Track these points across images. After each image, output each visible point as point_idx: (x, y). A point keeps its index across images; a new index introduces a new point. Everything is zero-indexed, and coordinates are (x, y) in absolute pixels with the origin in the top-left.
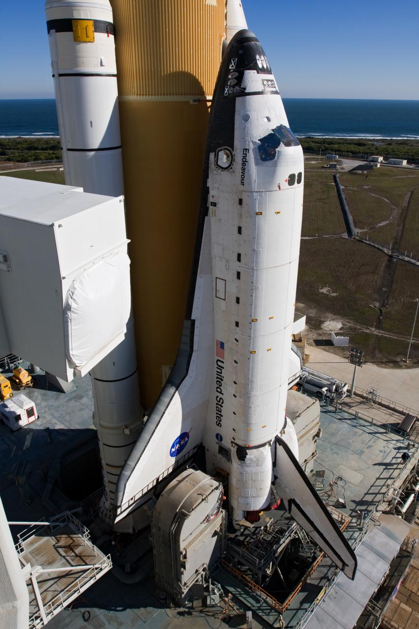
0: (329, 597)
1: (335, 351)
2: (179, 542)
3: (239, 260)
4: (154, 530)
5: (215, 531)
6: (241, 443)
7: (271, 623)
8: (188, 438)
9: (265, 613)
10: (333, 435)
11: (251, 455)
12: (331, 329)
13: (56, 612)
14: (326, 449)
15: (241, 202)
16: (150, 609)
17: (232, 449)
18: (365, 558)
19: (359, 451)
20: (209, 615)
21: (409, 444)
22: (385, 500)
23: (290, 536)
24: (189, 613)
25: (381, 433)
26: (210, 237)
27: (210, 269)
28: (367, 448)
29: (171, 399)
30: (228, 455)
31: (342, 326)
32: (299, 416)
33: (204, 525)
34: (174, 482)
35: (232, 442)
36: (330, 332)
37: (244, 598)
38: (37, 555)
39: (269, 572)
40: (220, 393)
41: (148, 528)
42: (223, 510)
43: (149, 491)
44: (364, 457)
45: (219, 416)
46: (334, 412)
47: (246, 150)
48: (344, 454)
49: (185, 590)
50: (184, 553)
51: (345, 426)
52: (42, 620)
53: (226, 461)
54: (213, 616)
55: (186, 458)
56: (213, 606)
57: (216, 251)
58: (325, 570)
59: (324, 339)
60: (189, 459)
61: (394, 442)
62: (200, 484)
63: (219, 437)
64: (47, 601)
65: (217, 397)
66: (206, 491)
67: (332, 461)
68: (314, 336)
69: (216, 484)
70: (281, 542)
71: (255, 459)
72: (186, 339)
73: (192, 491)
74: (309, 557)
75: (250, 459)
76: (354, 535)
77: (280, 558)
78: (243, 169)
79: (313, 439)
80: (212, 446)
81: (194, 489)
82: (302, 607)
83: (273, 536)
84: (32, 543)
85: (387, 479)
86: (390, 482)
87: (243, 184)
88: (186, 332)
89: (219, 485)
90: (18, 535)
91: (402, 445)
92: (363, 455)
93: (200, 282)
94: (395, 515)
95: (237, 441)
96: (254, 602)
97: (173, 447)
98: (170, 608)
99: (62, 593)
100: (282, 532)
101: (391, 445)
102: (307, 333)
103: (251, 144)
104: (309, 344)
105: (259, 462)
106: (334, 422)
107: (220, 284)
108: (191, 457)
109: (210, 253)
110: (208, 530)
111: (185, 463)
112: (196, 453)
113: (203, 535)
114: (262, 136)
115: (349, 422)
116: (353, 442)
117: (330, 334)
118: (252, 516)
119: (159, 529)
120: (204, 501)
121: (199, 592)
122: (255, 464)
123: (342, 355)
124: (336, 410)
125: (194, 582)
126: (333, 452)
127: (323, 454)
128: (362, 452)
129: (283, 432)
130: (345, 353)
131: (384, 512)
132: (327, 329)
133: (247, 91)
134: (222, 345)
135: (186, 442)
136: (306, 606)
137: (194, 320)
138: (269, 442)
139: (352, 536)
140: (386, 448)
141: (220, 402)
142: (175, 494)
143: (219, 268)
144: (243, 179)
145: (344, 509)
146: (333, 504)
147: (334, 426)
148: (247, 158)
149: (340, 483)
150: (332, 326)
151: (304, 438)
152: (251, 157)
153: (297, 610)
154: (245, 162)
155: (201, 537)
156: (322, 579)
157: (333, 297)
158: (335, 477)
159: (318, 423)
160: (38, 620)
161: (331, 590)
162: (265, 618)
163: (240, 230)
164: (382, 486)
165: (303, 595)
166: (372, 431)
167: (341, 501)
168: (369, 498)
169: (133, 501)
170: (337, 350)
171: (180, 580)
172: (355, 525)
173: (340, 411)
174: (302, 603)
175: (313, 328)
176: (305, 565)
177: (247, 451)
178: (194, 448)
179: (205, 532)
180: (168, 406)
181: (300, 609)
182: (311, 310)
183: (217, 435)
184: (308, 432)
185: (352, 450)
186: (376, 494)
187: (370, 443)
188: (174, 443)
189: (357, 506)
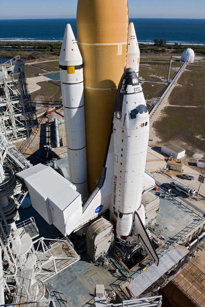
0: (148, 270)
1: (197, 169)
2: (94, 242)
3: (122, 150)
4: (87, 237)
5: (109, 240)
6: (121, 212)
7: (125, 275)
8: (103, 207)
9: (124, 271)
10: (169, 210)
11: (124, 216)
12: (198, 158)
13: (60, 271)
14: (164, 215)
15: (123, 131)
16: (84, 262)
17: (118, 213)
18: (166, 260)
19: (177, 218)
20: (104, 268)
21: (199, 219)
22: (182, 239)
23: (138, 246)
24: (98, 266)
25: (190, 212)
26: (113, 140)
27: (113, 151)
28: (181, 218)
29: (96, 194)
30: (116, 215)
31: (203, 157)
32: (148, 203)
33: (104, 238)
34: (95, 222)
35: (118, 211)
36: (196, 159)
37: (118, 265)
38: (56, 250)
39: (128, 258)
40: (115, 193)
41: (85, 236)
42: (113, 234)
43: (86, 224)
44: (179, 221)
45: (115, 201)
46: (172, 200)
47: (126, 114)
48: (171, 218)
49: (96, 259)
50: (96, 246)
51: (175, 207)
52: (56, 273)
53: (116, 217)
54: (105, 268)
55: (102, 213)
56: (106, 265)
57: (115, 145)
58: (149, 261)
59: (193, 162)
60: (103, 214)
61: (194, 217)
62: (105, 224)
63: (114, 208)
64: (58, 267)
65: (114, 194)
66: (106, 227)
67: (165, 221)
68: (188, 160)
69: (110, 224)
70: (134, 248)
71: (125, 218)
72: (103, 174)
73: (101, 226)
74: (145, 255)
75: (124, 218)
76: (164, 251)
77: (133, 254)
78: (124, 121)
79: (156, 212)
80: (112, 211)
81: (102, 226)
82: (137, 272)
83: (132, 246)
84: (54, 246)
85: (186, 231)
86: (186, 233)
87: (124, 126)
88: (103, 171)
89: (112, 225)
90: (50, 243)
91: (197, 219)
92: (179, 220)
93: (109, 155)
94: (184, 246)
95: (120, 211)
96: (120, 267)
97: (96, 209)
98: (90, 263)
99: (63, 265)
100: (135, 245)
101: (193, 218)
102: (185, 158)
103: (128, 112)
104: (185, 164)
105: (127, 219)
106: (171, 205)
107: (116, 157)
108: (104, 213)
109: (113, 145)
110: (106, 240)
111: (101, 215)
112: (106, 212)
113: (104, 241)
114: (132, 110)
115: (177, 205)
116: (176, 214)
117: (196, 160)
118: (124, 238)
119: (88, 237)
120: (105, 230)
121: (101, 260)
122: (125, 220)
123: (200, 171)
124: (173, 199)
125: (100, 256)
126: (166, 217)
127: (162, 217)
128: (179, 219)
129: (138, 209)
130: (202, 171)
131: (180, 244)
132: (195, 158)
133: (128, 93)
134: (116, 177)
135: (102, 208)
136: (139, 272)
137: (106, 168)
138: (132, 213)
139: (163, 251)
140: (190, 219)
141: (115, 196)
142: (95, 226)
143: (116, 152)
144: (124, 124)
145: (163, 240)
146: (160, 237)
147: (170, 206)
148: (126, 117)
149: (166, 230)
150: (198, 156)
151: (151, 211)
152: (128, 117)
153: (135, 272)
154: (125, 118)
155: (103, 242)
156: (147, 264)
157: (202, 140)
158: (164, 227)
159: (158, 206)
160: (55, 273)
161: (150, 268)
162: (123, 272)
163: (123, 141)
164: (183, 234)
165: (138, 268)
166: (186, 211)
167: (163, 237)
168: (176, 238)
169: (80, 226)
170: (198, 169)
171: (94, 255)
172: (166, 247)
173: (175, 200)
174: (138, 270)
175: (188, 156)
176: (142, 258)
177: (123, 215)
178: (105, 210)
179: (105, 241)
180: (95, 196)
181: (136, 272)
182: (189, 147)
183: (114, 207)
184: (153, 209)
185: (174, 218)
186: (179, 237)
187: (183, 216)
188: (97, 209)
189: (170, 240)
